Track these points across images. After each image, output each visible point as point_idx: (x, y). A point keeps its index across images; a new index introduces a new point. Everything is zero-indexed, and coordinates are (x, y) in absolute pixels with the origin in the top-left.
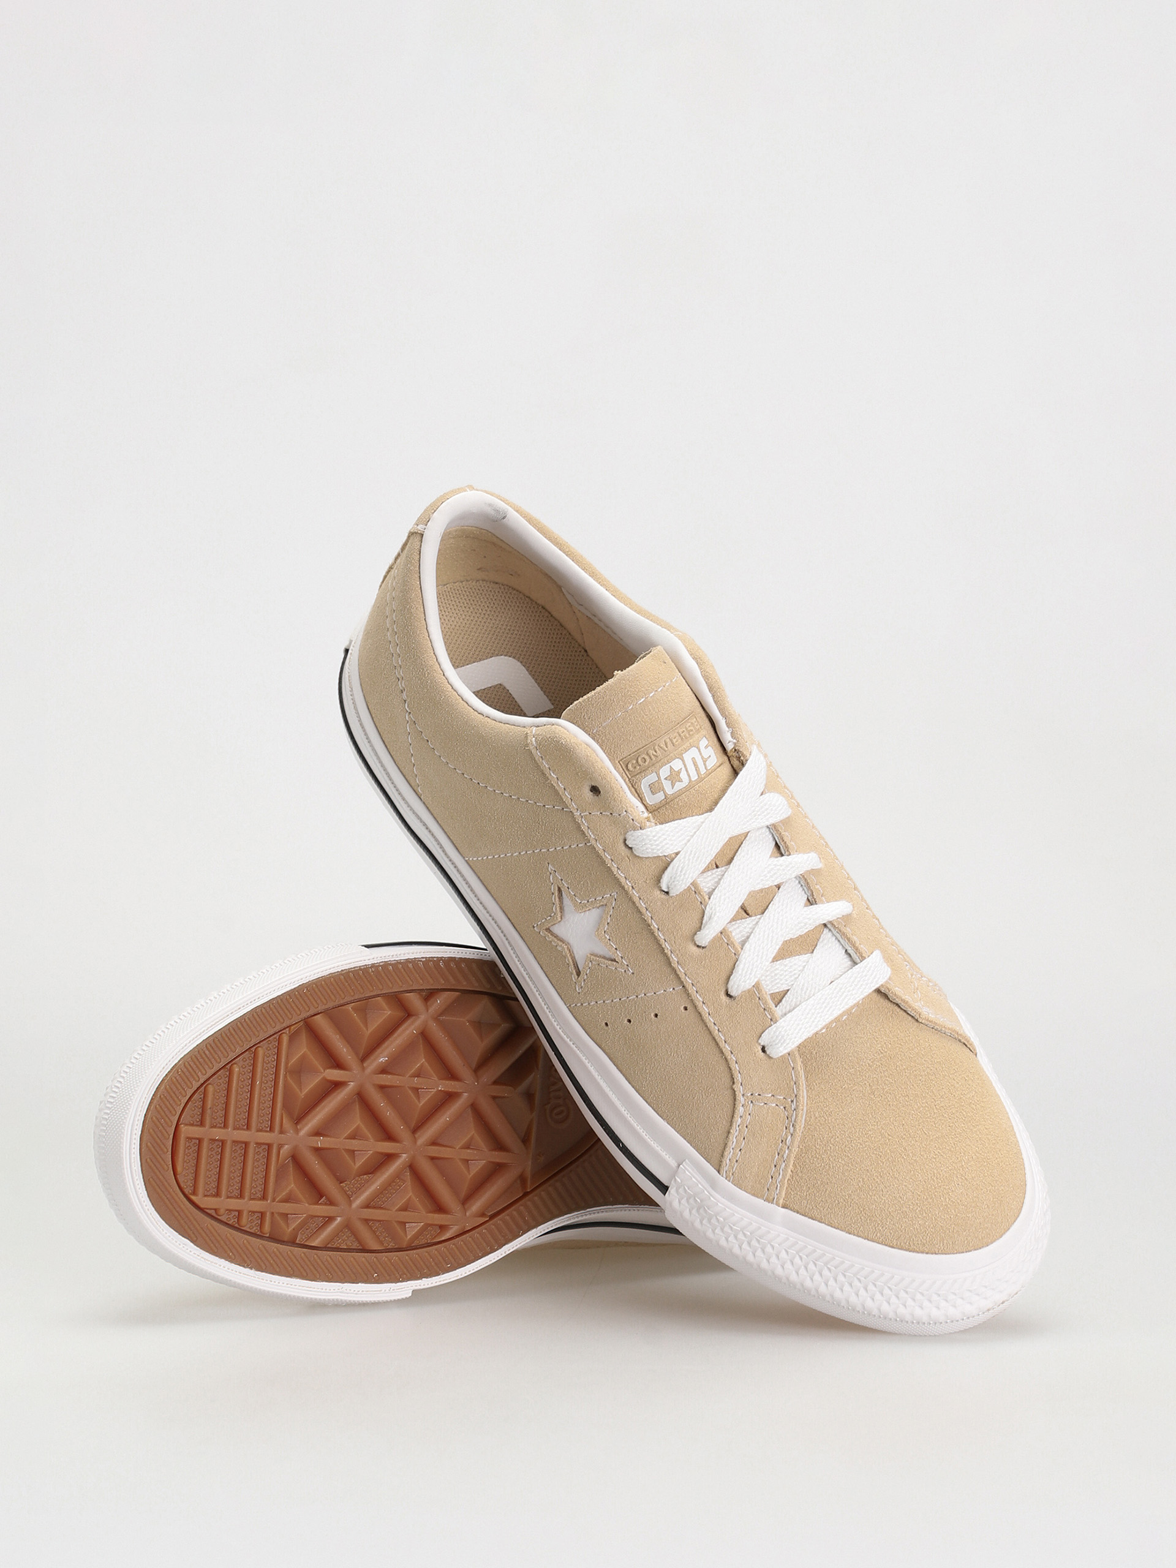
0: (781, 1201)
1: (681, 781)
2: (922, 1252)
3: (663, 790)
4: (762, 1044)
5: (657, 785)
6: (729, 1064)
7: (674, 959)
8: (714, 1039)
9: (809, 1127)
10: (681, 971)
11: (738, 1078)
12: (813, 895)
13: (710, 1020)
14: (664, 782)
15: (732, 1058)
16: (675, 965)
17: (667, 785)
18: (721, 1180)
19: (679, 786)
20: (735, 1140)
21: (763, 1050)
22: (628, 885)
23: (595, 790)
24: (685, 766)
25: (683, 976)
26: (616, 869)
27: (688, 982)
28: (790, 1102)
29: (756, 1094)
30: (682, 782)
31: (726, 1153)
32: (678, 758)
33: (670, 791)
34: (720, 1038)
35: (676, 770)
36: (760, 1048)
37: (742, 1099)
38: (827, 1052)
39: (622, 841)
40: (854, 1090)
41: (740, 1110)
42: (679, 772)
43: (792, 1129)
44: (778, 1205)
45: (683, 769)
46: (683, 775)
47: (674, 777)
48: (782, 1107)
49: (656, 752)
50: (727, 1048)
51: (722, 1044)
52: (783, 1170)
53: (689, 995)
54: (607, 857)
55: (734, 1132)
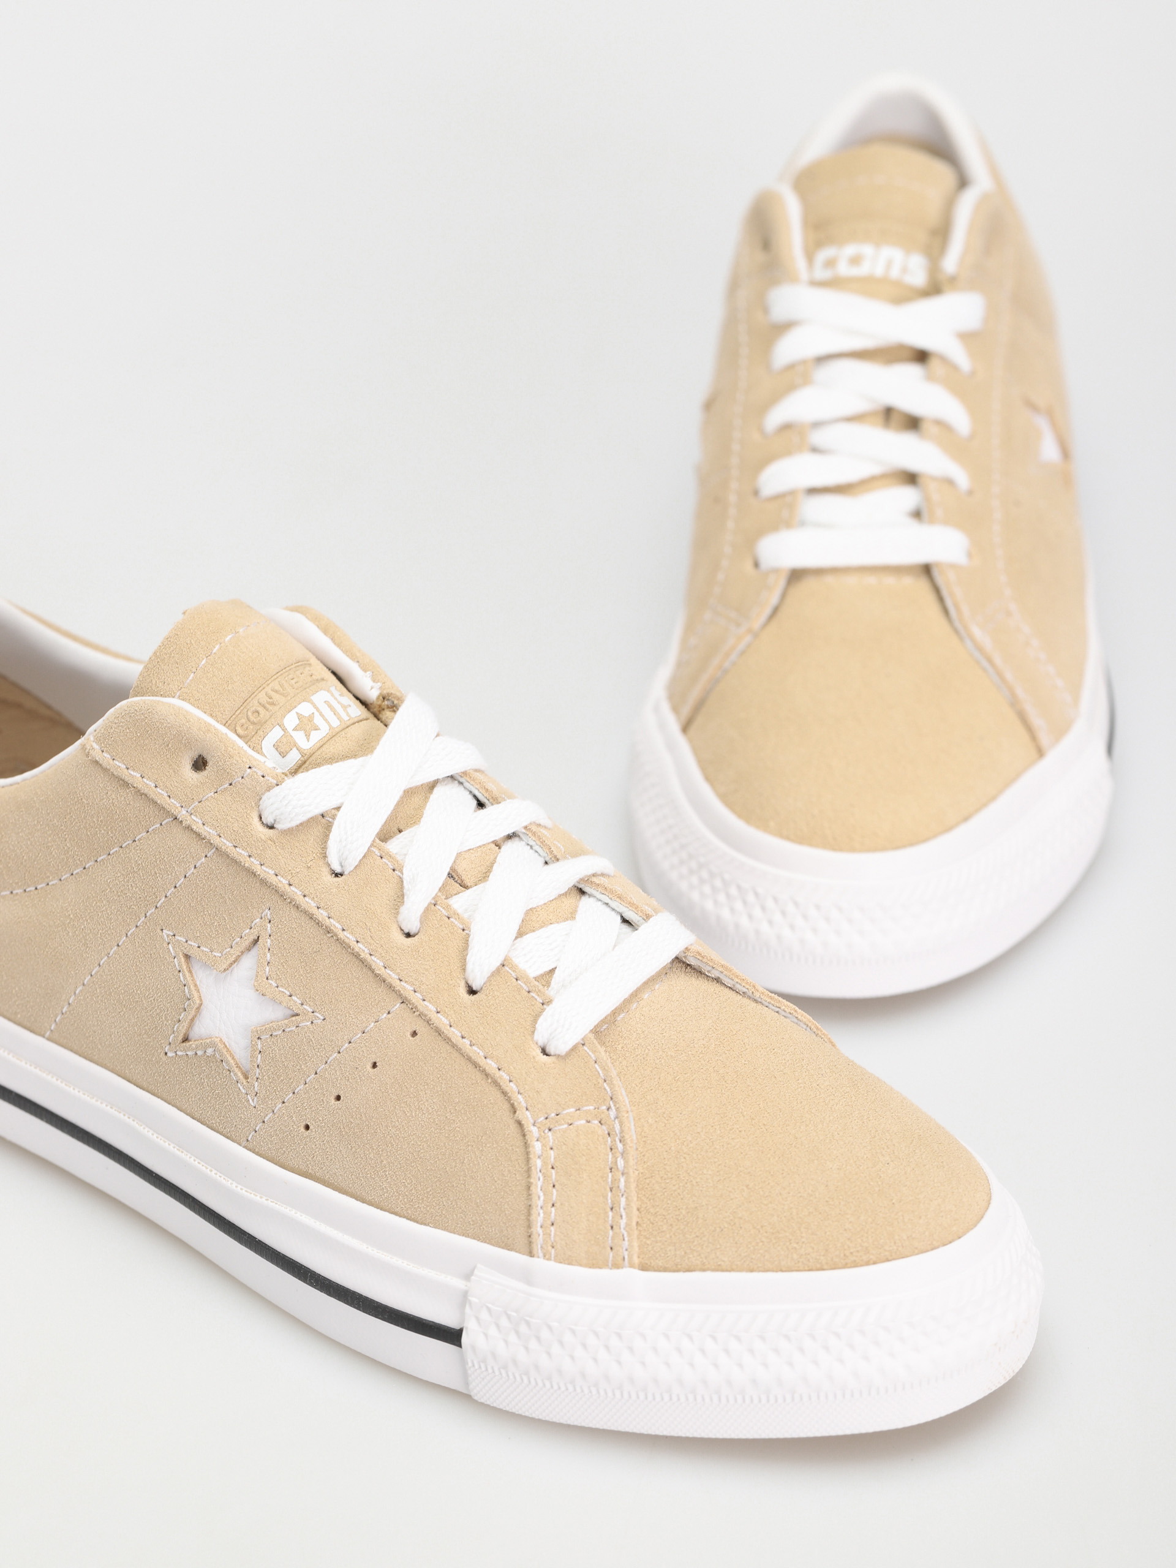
0: (636, 1260)
1: (317, 729)
2: (867, 1264)
3: (295, 745)
4: (541, 1043)
5: (284, 740)
6: (500, 1086)
7: (377, 963)
8: (469, 1059)
9: (644, 1139)
10: (392, 976)
11: (520, 1100)
12: (551, 852)
13: (454, 1034)
14: (294, 734)
15: (503, 1076)
16: (381, 971)
17: (299, 737)
18: (538, 1264)
19: (316, 737)
20: (541, 1194)
21: (544, 1052)
22: (282, 882)
23: (200, 764)
24: (317, 709)
25: (396, 983)
26: (259, 867)
27: (407, 988)
28: (606, 1111)
29: (553, 1115)
30: (319, 729)
31: (533, 1218)
32: (304, 701)
33: (306, 745)
34: (477, 1053)
35: (307, 715)
36: (539, 1051)
37: (534, 1130)
38: (637, 1042)
39: (256, 819)
40: (693, 1080)
41: (537, 1147)
42: (311, 718)
43: (620, 1146)
44: (631, 1266)
45: (316, 714)
46: (318, 720)
47: (306, 725)
48: (596, 1122)
49: (271, 698)
50: (491, 1065)
51: (482, 1062)
52: (624, 1209)
53: (414, 1009)
54: (241, 854)
55: (538, 1182)
